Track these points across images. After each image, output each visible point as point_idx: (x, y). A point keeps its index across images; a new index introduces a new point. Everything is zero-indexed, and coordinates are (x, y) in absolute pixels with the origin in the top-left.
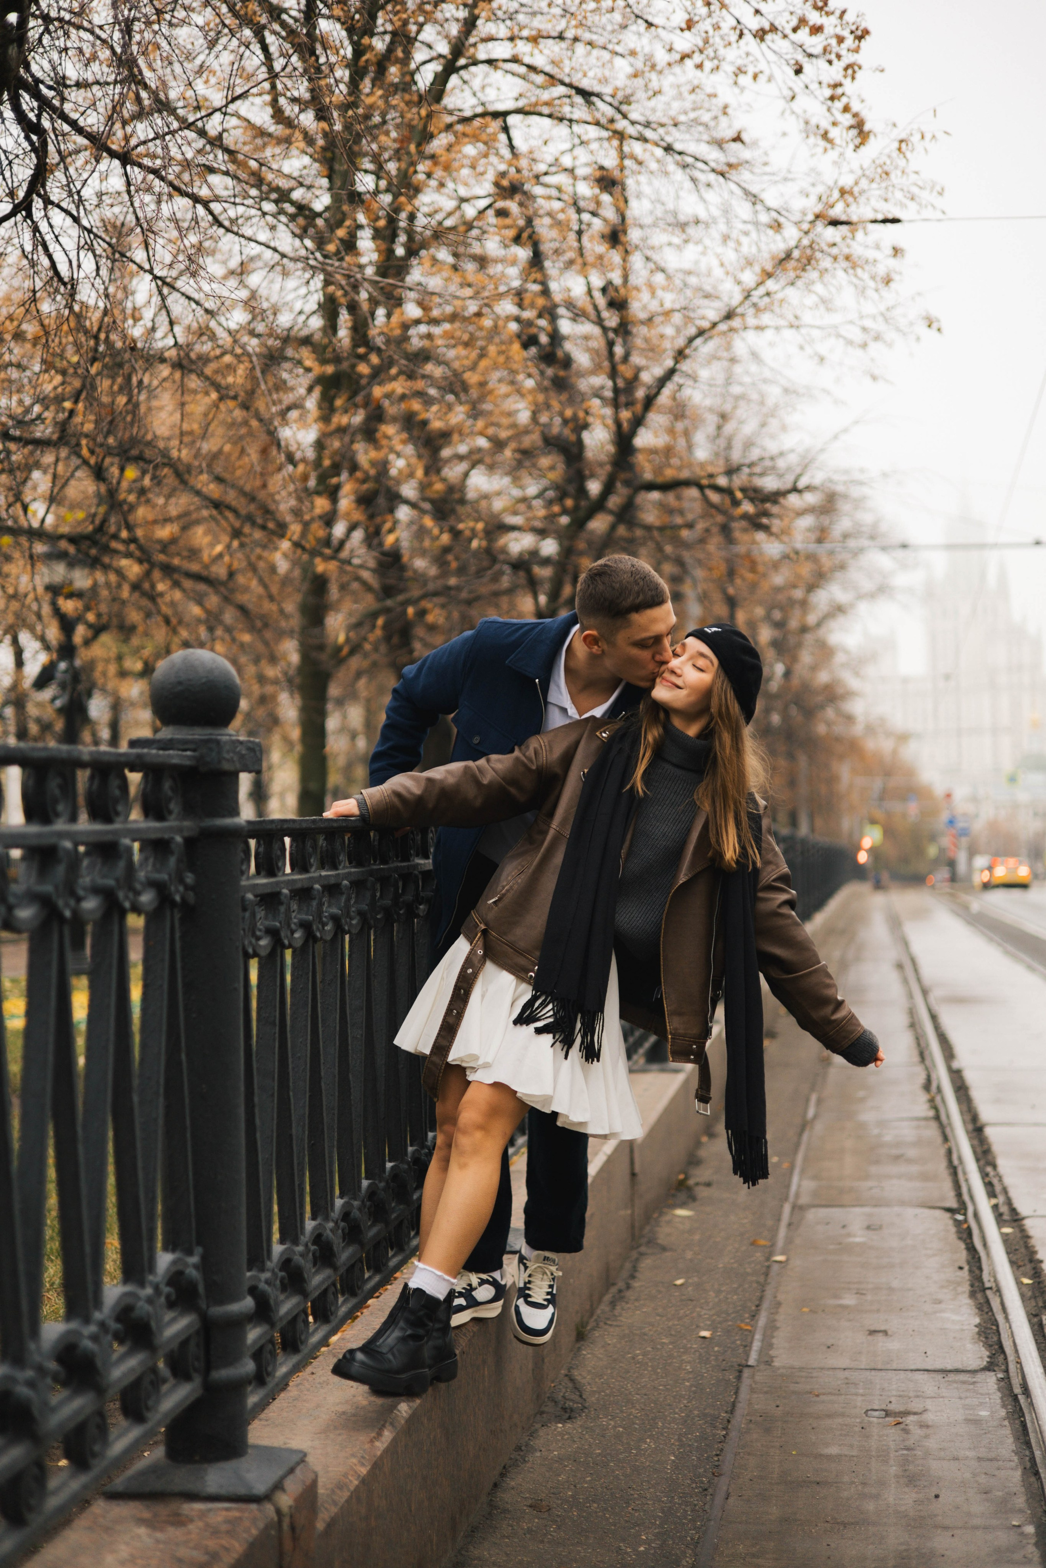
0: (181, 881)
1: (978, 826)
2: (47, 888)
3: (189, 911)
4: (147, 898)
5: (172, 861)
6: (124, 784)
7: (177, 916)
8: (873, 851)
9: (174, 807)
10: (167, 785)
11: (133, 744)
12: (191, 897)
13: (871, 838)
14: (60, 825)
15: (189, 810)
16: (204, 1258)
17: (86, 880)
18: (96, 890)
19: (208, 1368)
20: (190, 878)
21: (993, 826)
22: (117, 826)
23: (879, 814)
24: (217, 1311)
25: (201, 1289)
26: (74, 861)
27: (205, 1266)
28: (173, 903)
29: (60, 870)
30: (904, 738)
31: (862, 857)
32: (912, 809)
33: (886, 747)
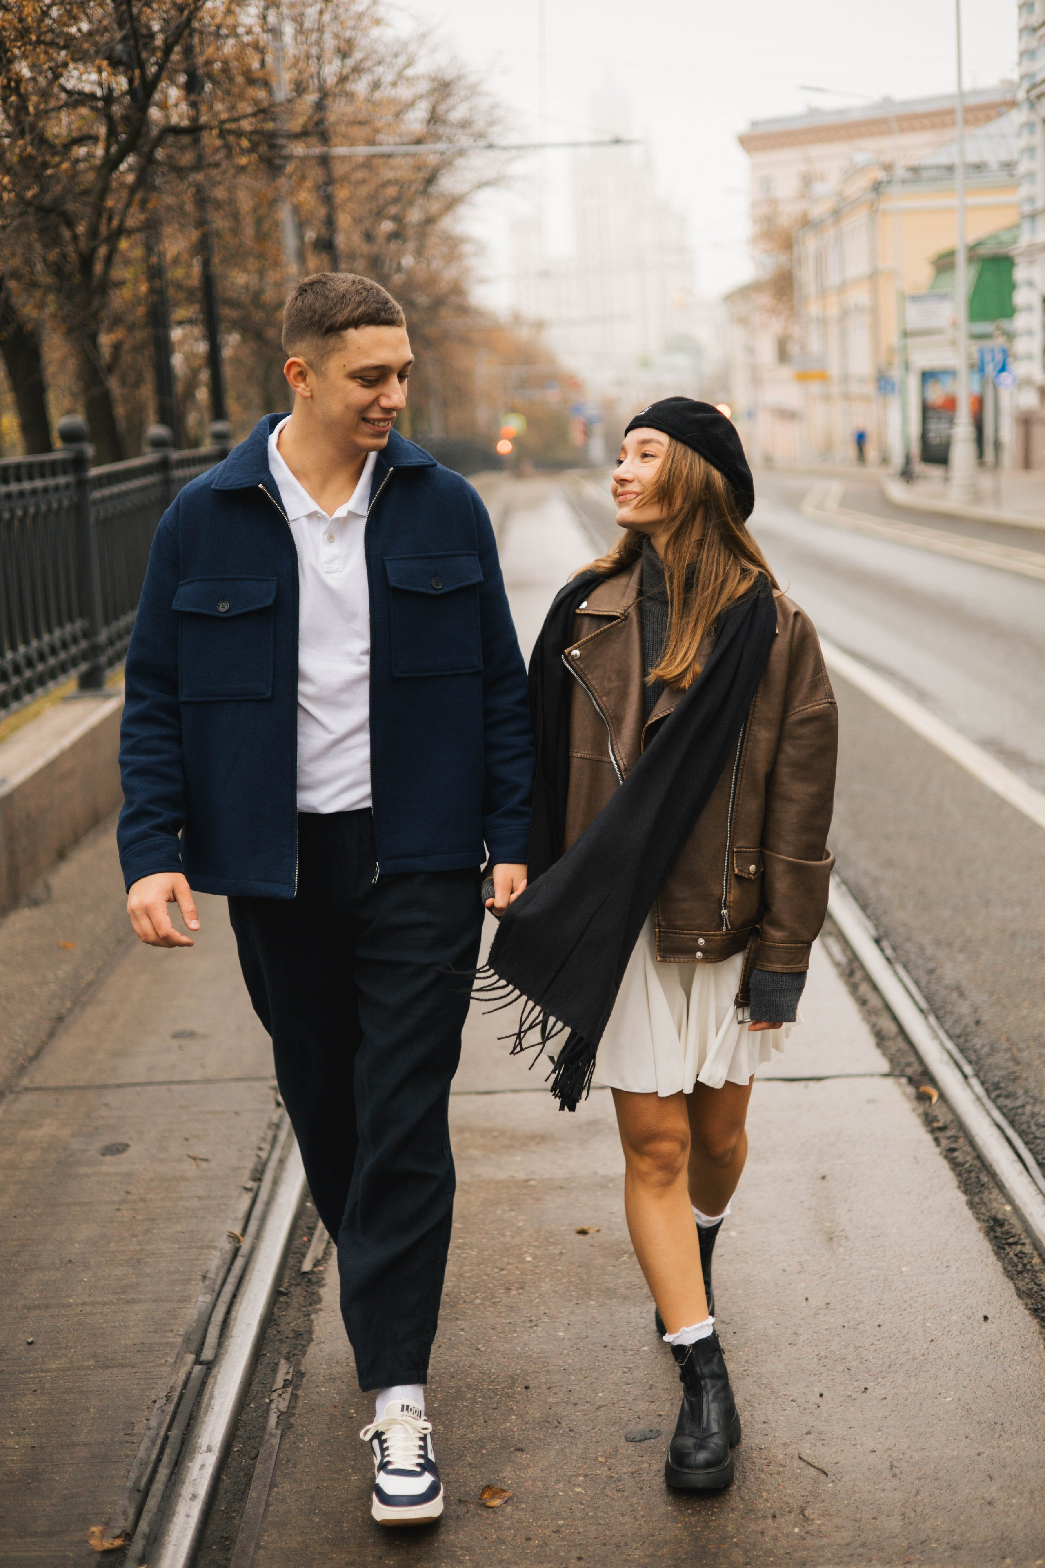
8: (515, 441)
13: (512, 426)
23: (520, 402)
30: (539, 325)
31: (504, 447)
32: (552, 396)
33: (524, 334)
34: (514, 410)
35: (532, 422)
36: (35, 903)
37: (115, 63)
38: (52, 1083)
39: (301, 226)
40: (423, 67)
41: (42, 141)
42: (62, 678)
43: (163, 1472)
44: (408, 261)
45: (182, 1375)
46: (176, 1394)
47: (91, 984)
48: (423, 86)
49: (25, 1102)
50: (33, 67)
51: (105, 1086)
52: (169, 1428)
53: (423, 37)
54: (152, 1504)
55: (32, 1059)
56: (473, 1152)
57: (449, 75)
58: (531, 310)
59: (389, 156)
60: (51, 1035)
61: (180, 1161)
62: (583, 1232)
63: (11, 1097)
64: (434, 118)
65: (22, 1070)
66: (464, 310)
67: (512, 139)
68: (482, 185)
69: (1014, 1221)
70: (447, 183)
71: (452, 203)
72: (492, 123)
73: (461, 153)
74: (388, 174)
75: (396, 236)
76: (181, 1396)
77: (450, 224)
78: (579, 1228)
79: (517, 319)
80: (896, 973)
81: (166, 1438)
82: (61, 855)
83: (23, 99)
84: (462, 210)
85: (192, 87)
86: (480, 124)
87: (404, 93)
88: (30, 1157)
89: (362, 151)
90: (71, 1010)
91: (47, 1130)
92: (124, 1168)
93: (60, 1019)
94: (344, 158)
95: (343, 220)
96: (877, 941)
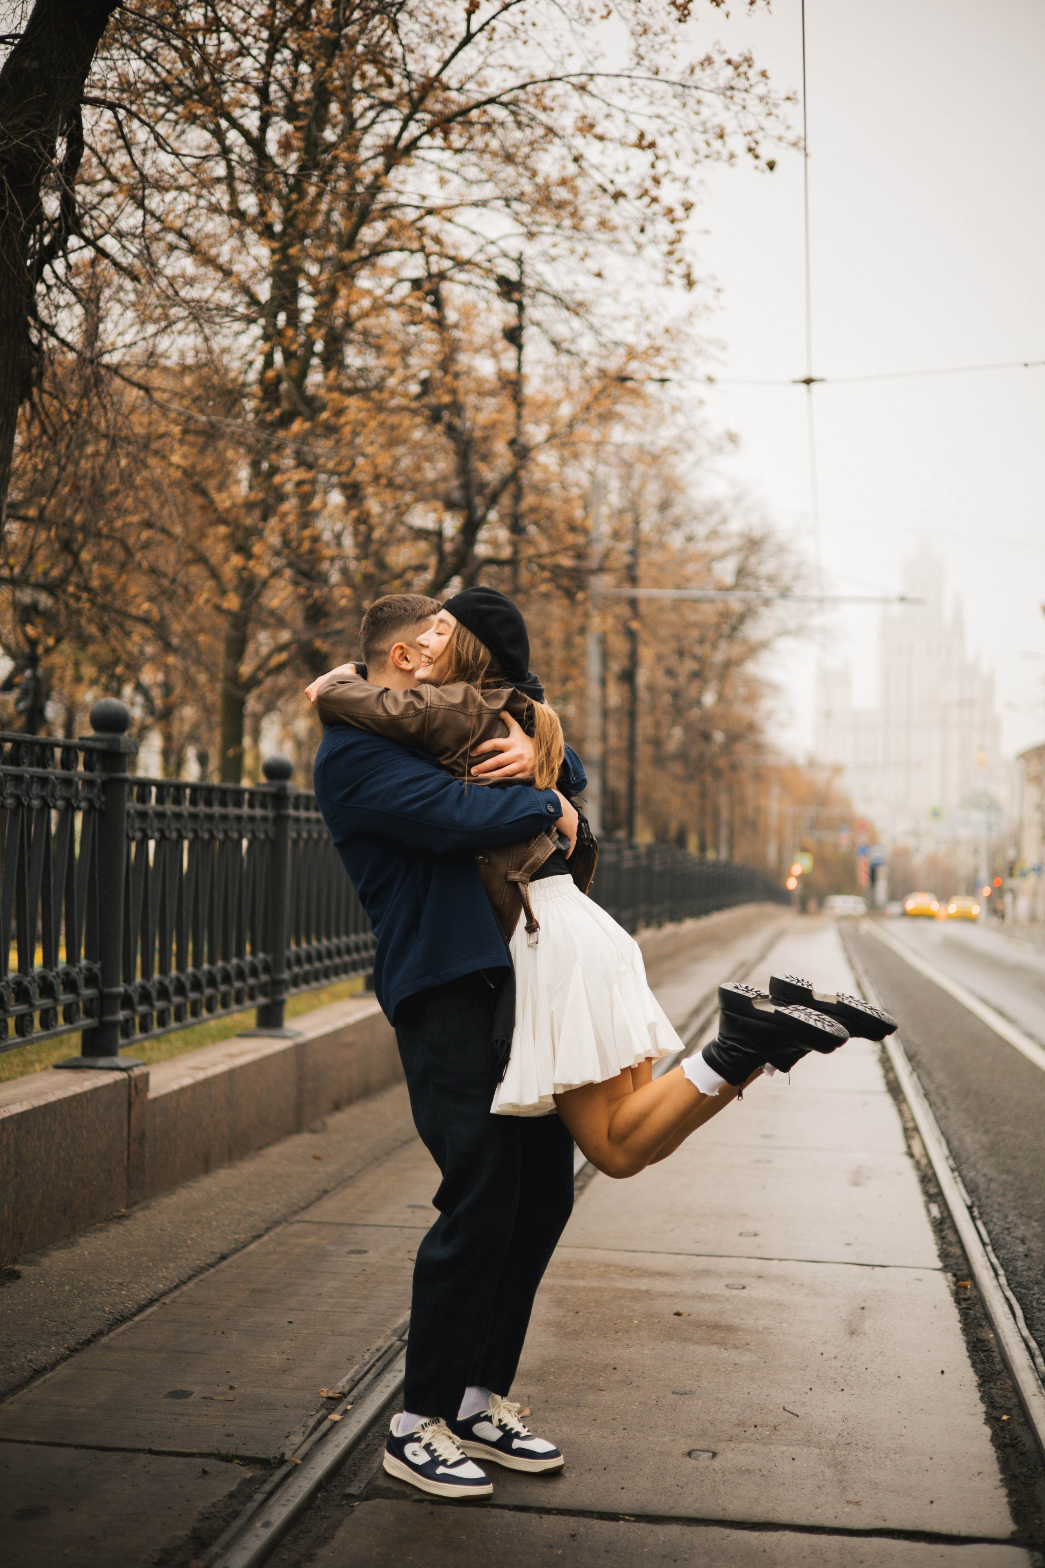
0: (99, 798)
1: (918, 861)
2: (44, 793)
3: (103, 814)
4: (84, 804)
5: (96, 790)
6: (53, 754)
7: (97, 814)
8: (803, 879)
9: (98, 767)
10: (95, 758)
11: (81, 739)
12: (104, 808)
13: (801, 865)
14: (50, 769)
15: (104, 769)
16: (102, 966)
17: (58, 793)
18: (63, 798)
19: (102, 1014)
20: (103, 798)
21: (932, 862)
22: (73, 772)
23: (810, 842)
24: (107, 990)
25: (100, 978)
26: (54, 787)
27: (102, 969)
28: (95, 808)
29: (50, 787)
30: (838, 770)
31: (792, 884)
32: (844, 839)
33: (821, 777)
34: (804, 850)
35: (820, 861)
36: (314, 1131)
37: (450, 505)
38: (316, 1220)
39: (605, 656)
40: (735, 526)
41: (381, 565)
42: (352, 975)
43: (370, 1377)
44: (709, 699)
45: (388, 1344)
46: (383, 1351)
47: (351, 1177)
48: (736, 542)
49: (296, 1227)
50: (383, 505)
51: (355, 1225)
52: (377, 1361)
53: (737, 500)
54: (361, 1386)
55: (303, 1209)
56: (613, 1275)
57: (757, 534)
58: (829, 754)
59: (696, 601)
60: (319, 1199)
61: (403, 1260)
62: (678, 1314)
63: (285, 1224)
64: (741, 572)
65: (295, 1213)
66: (759, 748)
67: (815, 592)
68: (785, 632)
69: (993, 1342)
70: (753, 631)
71: (754, 650)
72: (797, 577)
73: (767, 602)
74: (692, 617)
75: (696, 675)
76: (386, 1351)
77: (750, 668)
78: (676, 1311)
79: (812, 763)
80: (975, 1225)
81: (374, 1365)
82: (337, 1107)
83: (371, 529)
84: (765, 657)
85: (516, 527)
86: (786, 578)
87: (718, 547)
88: (297, 1250)
89: (668, 594)
90: (334, 1188)
91: (310, 1240)
92: (363, 1261)
93: (326, 1192)
94: (650, 600)
95: (646, 654)
96: (970, 1208)
